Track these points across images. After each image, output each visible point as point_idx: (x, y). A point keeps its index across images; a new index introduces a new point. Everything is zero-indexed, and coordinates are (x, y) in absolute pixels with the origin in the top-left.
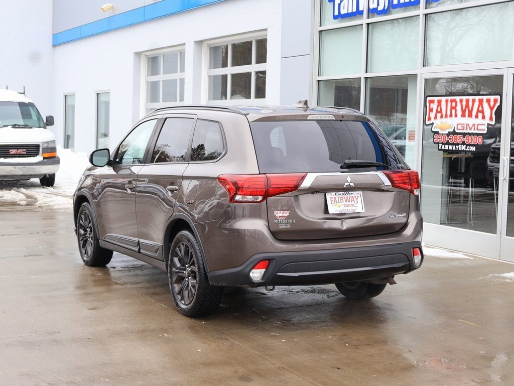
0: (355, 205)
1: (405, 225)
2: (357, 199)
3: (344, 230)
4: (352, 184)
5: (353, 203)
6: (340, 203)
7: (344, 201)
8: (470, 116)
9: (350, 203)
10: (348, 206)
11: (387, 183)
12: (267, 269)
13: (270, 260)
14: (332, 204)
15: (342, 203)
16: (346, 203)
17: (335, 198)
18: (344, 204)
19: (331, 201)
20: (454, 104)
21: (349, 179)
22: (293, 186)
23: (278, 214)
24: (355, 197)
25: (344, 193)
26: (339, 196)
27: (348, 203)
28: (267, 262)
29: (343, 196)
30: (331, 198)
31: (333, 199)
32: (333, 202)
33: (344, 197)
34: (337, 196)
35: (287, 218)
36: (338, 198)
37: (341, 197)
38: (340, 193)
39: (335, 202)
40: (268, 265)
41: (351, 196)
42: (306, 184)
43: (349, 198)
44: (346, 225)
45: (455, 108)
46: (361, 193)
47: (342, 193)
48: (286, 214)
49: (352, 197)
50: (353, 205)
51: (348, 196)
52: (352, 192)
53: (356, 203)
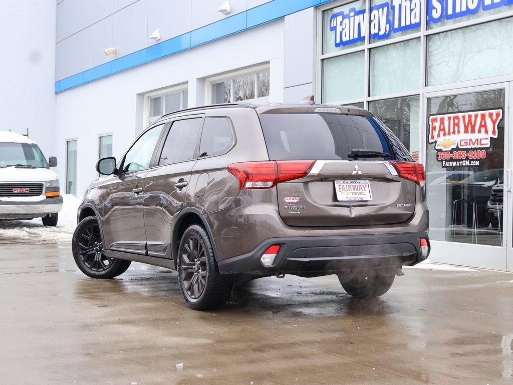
0: (363, 193)
1: (412, 216)
2: (365, 188)
3: (353, 218)
4: (360, 173)
5: (361, 191)
6: (348, 191)
7: (352, 189)
8: (473, 131)
9: (358, 192)
10: (356, 194)
11: (394, 173)
12: (278, 253)
13: (280, 245)
16: (354, 191)
17: (343, 186)
18: (351, 191)
19: (340, 188)
20: (456, 121)
21: (357, 167)
22: (303, 172)
23: (288, 200)
24: (363, 185)
25: (352, 181)
26: (347, 184)
27: (356, 191)
28: (278, 247)
29: (351, 185)
30: (339, 186)
32: (341, 190)
33: (352, 186)
34: (345, 184)
35: (297, 203)
36: (347, 186)
37: (349, 186)
38: (348, 181)
39: (344, 190)
40: (279, 250)
41: (359, 184)
42: (315, 170)
43: (356, 186)
44: (355, 212)
45: (458, 125)
46: (368, 182)
47: (350, 181)
48: (296, 200)
49: (360, 186)
50: (361, 194)
51: (356, 184)
52: (359, 181)
53: (364, 191)
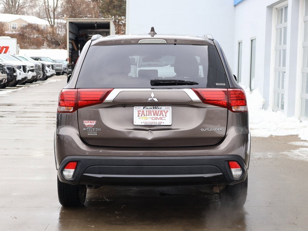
0: (163, 118)
2: (166, 113)
3: (150, 141)
5: (161, 116)
6: (148, 116)
7: (152, 114)
9: (159, 117)
10: (156, 119)
12: (76, 169)
13: (77, 162)
14: (138, 116)
15: (150, 116)
16: (154, 116)
17: (143, 111)
18: (151, 117)
19: (139, 114)
21: (153, 95)
22: (99, 99)
23: (87, 123)
24: (164, 111)
25: (152, 107)
26: (147, 110)
27: (156, 116)
28: (75, 163)
29: (151, 110)
30: (138, 111)
31: (141, 113)
32: (140, 115)
33: (153, 111)
35: (94, 127)
36: (147, 111)
37: (149, 111)
38: (148, 107)
39: (143, 115)
40: (76, 166)
41: (160, 110)
42: (110, 98)
43: (157, 112)
46: (170, 108)
47: (150, 107)
48: (93, 123)
49: (161, 111)
50: (161, 119)
51: (157, 110)
52: (161, 107)
53: (164, 116)
